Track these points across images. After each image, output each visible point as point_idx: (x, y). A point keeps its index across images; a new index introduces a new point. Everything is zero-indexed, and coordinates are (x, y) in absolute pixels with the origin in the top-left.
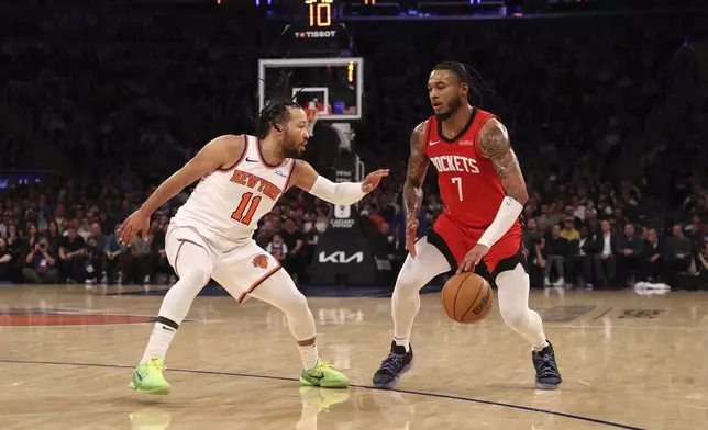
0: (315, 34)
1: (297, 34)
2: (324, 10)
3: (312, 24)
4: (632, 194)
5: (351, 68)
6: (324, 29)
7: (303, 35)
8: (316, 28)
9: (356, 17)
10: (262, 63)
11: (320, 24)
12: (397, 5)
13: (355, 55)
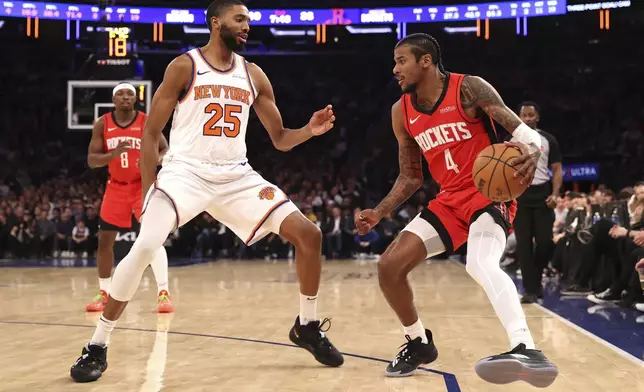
0: (114, 62)
1: (99, 62)
2: (121, 43)
3: (111, 53)
4: (356, 188)
5: (142, 88)
6: (121, 58)
7: (103, 62)
8: (114, 57)
9: (147, 50)
10: (71, 84)
11: (117, 54)
12: (179, 42)
13: (145, 79)
